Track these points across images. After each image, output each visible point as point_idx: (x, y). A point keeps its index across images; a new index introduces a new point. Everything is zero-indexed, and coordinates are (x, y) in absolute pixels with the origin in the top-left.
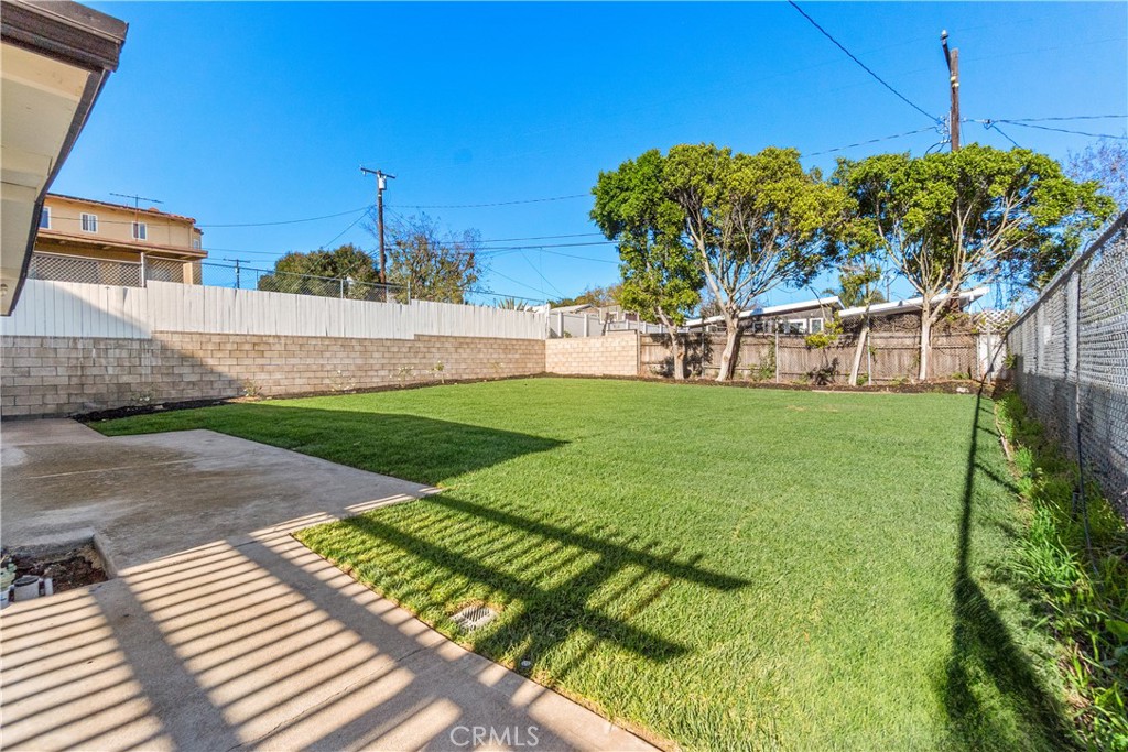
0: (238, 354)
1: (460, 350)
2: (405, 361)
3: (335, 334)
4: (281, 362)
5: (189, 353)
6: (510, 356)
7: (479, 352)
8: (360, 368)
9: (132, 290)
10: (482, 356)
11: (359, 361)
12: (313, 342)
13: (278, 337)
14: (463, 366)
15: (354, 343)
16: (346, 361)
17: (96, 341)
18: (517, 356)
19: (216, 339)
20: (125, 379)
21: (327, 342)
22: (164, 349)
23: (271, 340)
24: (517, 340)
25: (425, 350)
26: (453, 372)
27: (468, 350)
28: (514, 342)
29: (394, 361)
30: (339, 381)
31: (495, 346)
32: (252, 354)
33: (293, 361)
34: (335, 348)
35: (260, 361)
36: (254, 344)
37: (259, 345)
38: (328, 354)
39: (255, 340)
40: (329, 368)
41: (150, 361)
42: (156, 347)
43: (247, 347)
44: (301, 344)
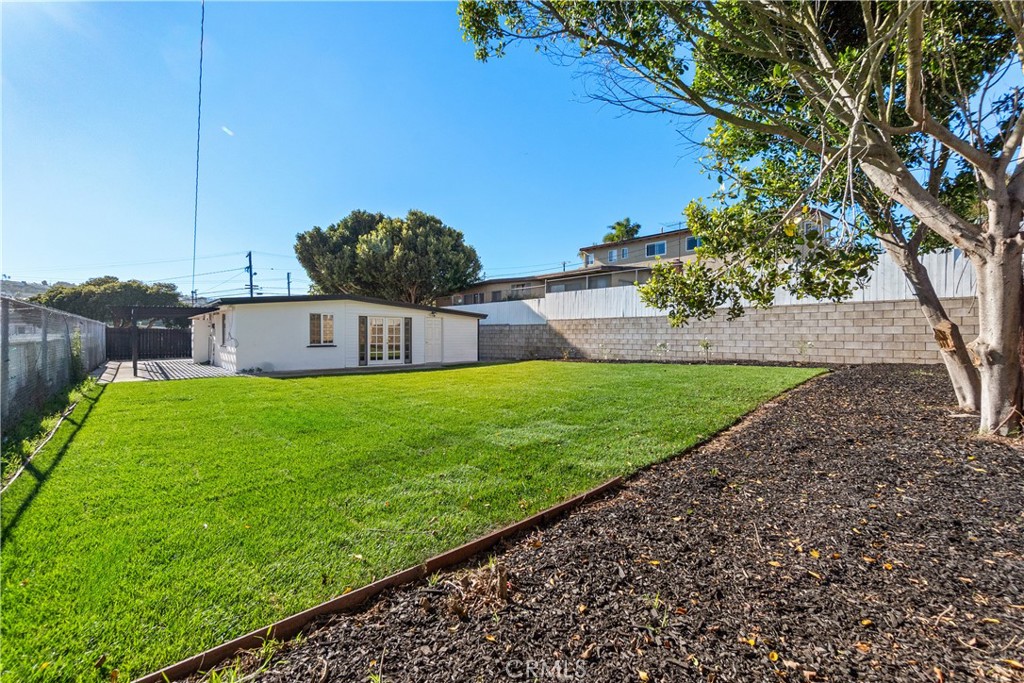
0: (575, 332)
1: (764, 324)
2: (688, 337)
3: (629, 314)
4: (595, 337)
5: (558, 331)
6: (876, 330)
7: (800, 324)
8: (646, 342)
9: (542, 300)
10: (804, 330)
11: (646, 337)
12: (614, 322)
13: (595, 319)
14: (768, 344)
15: (642, 321)
16: (637, 337)
17: (532, 326)
18: (893, 330)
19: (568, 323)
20: (539, 344)
21: (623, 321)
22: (551, 329)
23: (591, 322)
24: (894, 303)
25: (712, 325)
26: (751, 350)
27: (778, 324)
28: (887, 307)
29: (676, 337)
30: (630, 352)
31: (836, 316)
32: (582, 332)
33: (602, 336)
34: (628, 326)
35: (586, 336)
36: (583, 325)
37: (585, 325)
38: (623, 331)
39: (584, 322)
40: (624, 342)
41: (546, 336)
42: (548, 328)
43: (580, 327)
44: (607, 323)
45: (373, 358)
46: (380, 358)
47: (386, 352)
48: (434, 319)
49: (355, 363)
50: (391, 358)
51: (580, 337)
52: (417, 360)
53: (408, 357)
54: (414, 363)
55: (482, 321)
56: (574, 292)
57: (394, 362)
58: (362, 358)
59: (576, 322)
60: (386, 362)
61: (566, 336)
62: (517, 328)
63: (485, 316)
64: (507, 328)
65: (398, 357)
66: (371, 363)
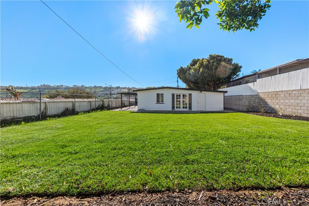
0: (271, 98)
4: (282, 101)
5: (262, 98)
9: (255, 83)
12: (294, 92)
13: (282, 91)
17: (251, 95)
19: (268, 94)
20: (254, 105)
21: (300, 92)
22: (259, 97)
23: (280, 93)
32: (275, 98)
33: (287, 101)
34: (304, 95)
35: (277, 101)
36: (276, 95)
38: (300, 98)
39: (276, 93)
40: (301, 104)
41: (257, 101)
42: (258, 97)
43: (274, 96)
44: (289, 93)
45: (177, 108)
46: (180, 108)
47: (182, 106)
48: (201, 94)
49: (170, 109)
50: (183, 108)
51: (273, 101)
52: (194, 109)
53: (190, 108)
54: (192, 110)
55: (226, 95)
57: (185, 109)
58: (173, 107)
59: (272, 93)
60: (182, 109)
61: (267, 101)
62: (245, 97)
63: (226, 92)
64: (241, 97)
65: (186, 108)
66: (176, 109)
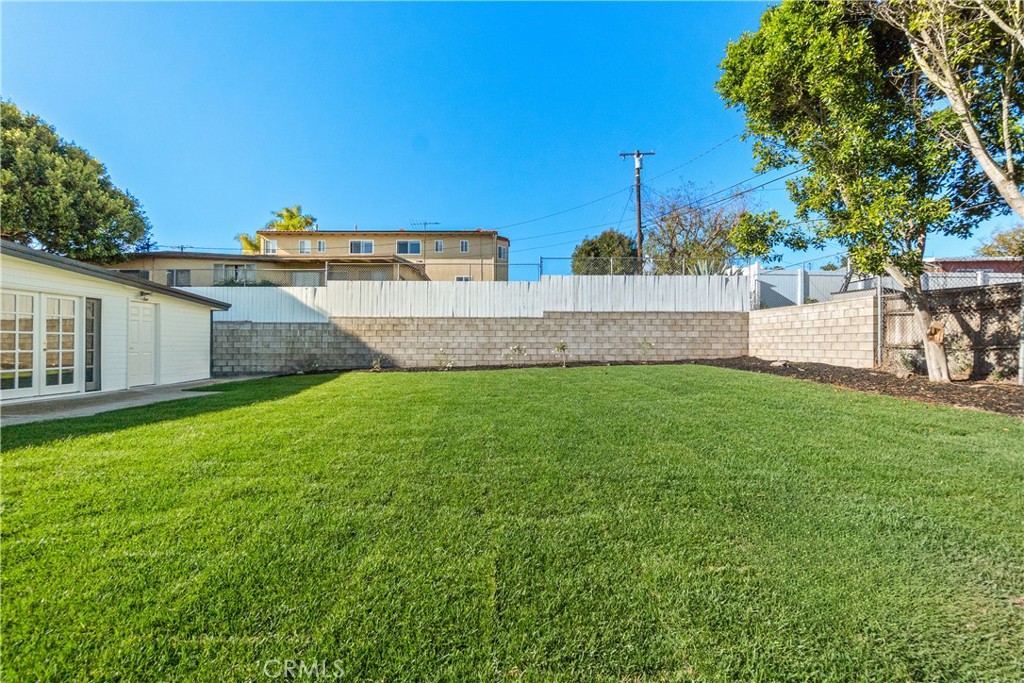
0: (380, 333)
1: (603, 328)
2: (531, 340)
3: (460, 314)
4: (413, 340)
5: (350, 332)
6: (683, 334)
7: (632, 328)
8: (482, 346)
9: (319, 289)
10: (635, 334)
11: (483, 340)
12: (441, 322)
13: (412, 318)
14: (607, 346)
15: (478, 322)
16: (470, 340)
17: (300, 324)
18: (694, 334)
19: (367, 322)
20: (313, 351)
21: (453, 322)
22: (336, 330)
23: (407, 322)
24: (694, 313)
25: (556, 328)
26: (593, 352)
27: (615, 328)
28: (690, 317)
29: (519, 340)
30: (463, 358)
31: (657, 322)
32: (392, 333)
33: (424, 339)
34: (460, 328)
35: (398, 339)
36: (394, 325)
37: (397, 325)
38: (453, 333)
39: (394, 322)
40: (454, 345)
41: (327, 338)
42: (331, 328)
43: (389, 328)
44: (430, 324)
47: (39, 370)
50: (51, 382)
51: (388, 340)
53: (92, 375)
54: (105, 389)
55: (219, 315)
56: (377, 283)
59: (382, 322)
61: (364, 339)
62: (271, 327)
63: (225, 307)
65: (68, 378)
